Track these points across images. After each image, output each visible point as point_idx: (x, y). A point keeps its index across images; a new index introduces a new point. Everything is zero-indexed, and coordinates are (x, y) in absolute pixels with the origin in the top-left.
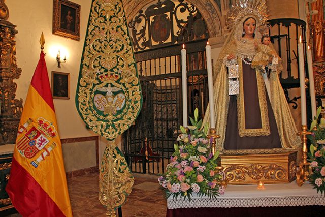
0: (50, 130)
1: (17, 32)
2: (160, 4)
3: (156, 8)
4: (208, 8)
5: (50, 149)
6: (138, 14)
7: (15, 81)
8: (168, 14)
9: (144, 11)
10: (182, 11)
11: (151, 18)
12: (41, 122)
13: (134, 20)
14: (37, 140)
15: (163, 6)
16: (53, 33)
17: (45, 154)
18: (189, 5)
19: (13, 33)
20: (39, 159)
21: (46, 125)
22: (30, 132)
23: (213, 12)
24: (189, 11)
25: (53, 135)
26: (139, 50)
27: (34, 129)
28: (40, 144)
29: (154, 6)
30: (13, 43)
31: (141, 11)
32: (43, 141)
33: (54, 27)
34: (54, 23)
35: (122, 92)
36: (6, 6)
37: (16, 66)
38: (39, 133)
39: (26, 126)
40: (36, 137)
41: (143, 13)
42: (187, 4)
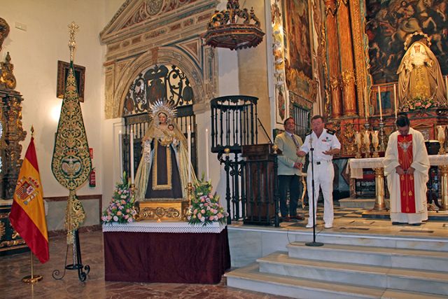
0: (36, 183)
1: (23, 100)
2: (156, 69)
3: (153, 73)
4: (194, 76)
5: (35, 195)
6: (138, 77)
7: (20, 143)
8: (163, 79)
9: (144, 73)
10: (175, 77)
11: (150, 82)
12: (30, 178)
13: (134, 83)
14: (28, 189)
15: (159, 71)
16: (57, 96)
17: (32, 197)
18: (180, 72)
19: (20, 100)
20: (29, 200)
21: (33, 181)
22: (24, 185)
23: (198, 80)
24: (180, 77)
25: (38, 186)
26: (139, 112)
27: (26, 182)
28: (29, 192)
29: (152, 70)
30: (19, 109)
31: (141, 75)
32: (31, 190)
33: (58, 91)
34: (58, 88)
35: (79, 161)
36: (14, 77)
37: (21, 129)
38: (29, 185)
39: (21, 181)
40: (27, 188)
41: (143, 77)
42: (178, 71)
